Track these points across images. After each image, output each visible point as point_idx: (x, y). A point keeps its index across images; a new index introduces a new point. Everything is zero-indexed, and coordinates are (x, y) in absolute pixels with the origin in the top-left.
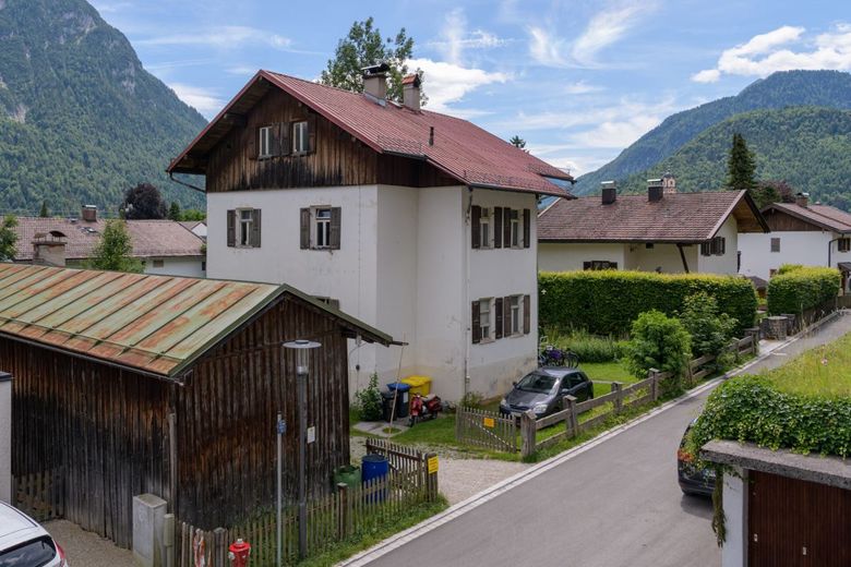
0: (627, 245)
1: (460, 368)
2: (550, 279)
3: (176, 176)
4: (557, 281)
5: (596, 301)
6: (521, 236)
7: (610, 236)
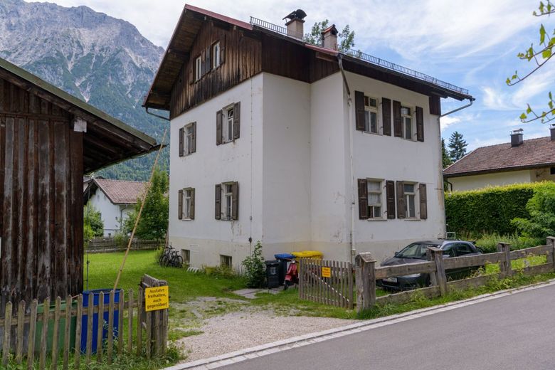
0: (534, 171)
1: (346, 241)
2: (464, 196)
3: (150, 110)
4: (470, 197)
5: (504, 210)
6: (414, 130)
7: (517, 164)
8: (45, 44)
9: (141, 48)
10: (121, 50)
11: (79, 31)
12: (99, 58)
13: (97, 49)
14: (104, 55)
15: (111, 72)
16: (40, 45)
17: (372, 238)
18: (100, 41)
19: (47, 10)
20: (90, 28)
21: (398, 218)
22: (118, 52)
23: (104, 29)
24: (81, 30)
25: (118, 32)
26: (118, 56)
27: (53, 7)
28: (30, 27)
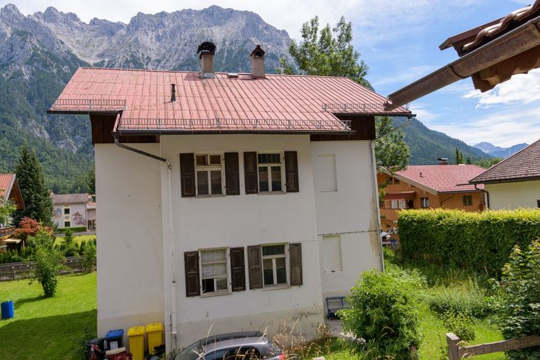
1: (166, 322)
8: (185, 48)
9: (265, 35)
10: (247, 41)
11: (211, 30)
12: (230, 52)
13: (227, 43)
14: (233, 48)
15: (240, 64)
16: (181, 49)
17: (207, 316)
18: (229, 35)
19: (185, 16)
20: (220, 25)
21: (251, 288)
22: (245, 43)
23: (231, 24)
24: (212, 28)
25: (244, 23)
26: (245, 47)
27: (189, 12)
28: (173, 35)
